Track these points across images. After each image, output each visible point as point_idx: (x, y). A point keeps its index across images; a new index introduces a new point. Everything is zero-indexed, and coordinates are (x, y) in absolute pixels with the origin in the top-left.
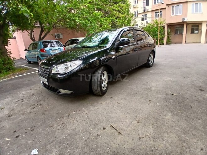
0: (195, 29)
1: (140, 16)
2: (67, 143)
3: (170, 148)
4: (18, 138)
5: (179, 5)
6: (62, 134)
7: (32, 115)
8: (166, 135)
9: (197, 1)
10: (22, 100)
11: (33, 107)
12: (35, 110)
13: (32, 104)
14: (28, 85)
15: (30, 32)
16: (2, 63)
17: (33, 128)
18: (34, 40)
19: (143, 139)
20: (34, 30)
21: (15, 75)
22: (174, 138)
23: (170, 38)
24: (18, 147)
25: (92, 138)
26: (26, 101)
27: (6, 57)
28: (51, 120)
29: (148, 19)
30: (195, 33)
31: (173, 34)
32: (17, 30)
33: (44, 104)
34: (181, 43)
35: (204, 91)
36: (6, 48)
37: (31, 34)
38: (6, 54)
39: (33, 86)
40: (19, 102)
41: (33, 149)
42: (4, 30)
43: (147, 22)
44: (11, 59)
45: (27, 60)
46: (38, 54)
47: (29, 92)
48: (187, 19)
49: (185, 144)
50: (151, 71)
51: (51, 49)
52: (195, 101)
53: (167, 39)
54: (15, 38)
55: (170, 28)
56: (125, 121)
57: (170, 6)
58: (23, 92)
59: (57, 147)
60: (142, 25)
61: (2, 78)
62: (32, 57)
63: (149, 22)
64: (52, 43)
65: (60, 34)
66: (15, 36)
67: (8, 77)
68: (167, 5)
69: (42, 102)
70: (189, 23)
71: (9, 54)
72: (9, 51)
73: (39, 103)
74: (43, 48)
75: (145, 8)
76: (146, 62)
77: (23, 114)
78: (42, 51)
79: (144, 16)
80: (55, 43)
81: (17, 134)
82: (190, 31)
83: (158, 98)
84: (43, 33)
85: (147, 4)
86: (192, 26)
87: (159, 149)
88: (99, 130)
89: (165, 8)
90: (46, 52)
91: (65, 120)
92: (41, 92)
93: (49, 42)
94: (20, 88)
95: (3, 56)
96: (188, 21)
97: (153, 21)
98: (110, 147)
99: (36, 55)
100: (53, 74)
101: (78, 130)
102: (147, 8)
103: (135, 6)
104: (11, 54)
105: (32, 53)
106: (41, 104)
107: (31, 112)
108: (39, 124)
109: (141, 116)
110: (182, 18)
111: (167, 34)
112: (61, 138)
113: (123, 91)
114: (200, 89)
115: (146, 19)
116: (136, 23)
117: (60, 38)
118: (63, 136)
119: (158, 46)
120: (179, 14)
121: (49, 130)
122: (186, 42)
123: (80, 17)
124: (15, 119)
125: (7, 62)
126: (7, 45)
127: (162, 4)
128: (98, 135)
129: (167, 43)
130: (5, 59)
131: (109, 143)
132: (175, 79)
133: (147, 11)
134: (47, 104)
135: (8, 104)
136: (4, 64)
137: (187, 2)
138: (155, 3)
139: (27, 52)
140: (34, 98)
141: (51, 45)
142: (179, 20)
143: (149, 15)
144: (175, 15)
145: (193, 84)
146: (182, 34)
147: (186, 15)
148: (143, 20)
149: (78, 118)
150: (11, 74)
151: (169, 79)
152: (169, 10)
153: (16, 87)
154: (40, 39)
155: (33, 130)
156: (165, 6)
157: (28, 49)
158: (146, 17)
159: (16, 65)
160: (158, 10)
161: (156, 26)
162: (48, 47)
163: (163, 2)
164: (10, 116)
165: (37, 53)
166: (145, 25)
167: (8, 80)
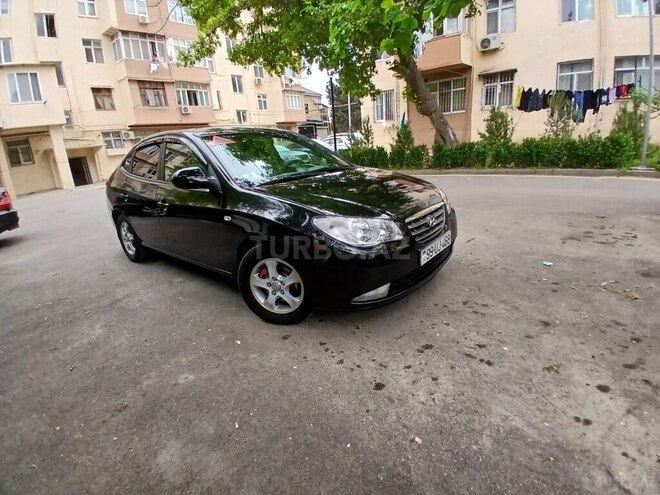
7: (505, 296)
9: (23, 65)
11: (481, 309)
30: (22, 163)
48: (3, 123)
77: (517, 308)
96: (5, 127)
106: (465, 303)
107: (502, 302)
124: (538, 310)
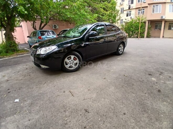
0: (172, 26)
1: (125, 13)
2: (37, 98)
3: (101, 107)
4: (9, 93)
5: (159, 5)
6: (37, 93)
7: (22, 81)
8: (103, 99)
10: (18, 72)
11: (25, 76)
12: (25, 78)
13: (24, 75)
14: (25, 62)
15: (32, 23)
16: (9, 45)
17: (20, 88)
18: (35, 29)
19: (86, 100)
20: (36, 21)
21: (18, 55)
22: (108, 102)
23: (150, 32)
24: (8, 98)
25: (54, 96)
26: (21, 73)
27: (13, 41)
28: (33, 84)
29: (131, 16)
30: (171, 29)
31: (153, 29)
32: (23, 21)
33: (32, 75)
34: (159, 37)
35: (151, 75)
36: (13, 34)
37: (33, 24)
38: (12, 38)
39: (28, 63)
40: (16, 73)
41: (16, 99)
42: (11, 21)
43: (131, 18)
44: (16, 43)
45: (29, 44)
46: (36, 41)
47: (24, 67)
48: (165, 17)
49: (113, 107)
50: (119, 58)
51: (46, 37)
52: (139, 82)
53: (147, 33)
54: (22, 27)
55: (150, 24)
56: (80, 89)
57: (151, 5)
58: (21, 67)
59: (31, 99)
60: (126, 20)
61: (8, 56)
62: (32, 42)
63: (132, 18)
64: (48, 32)
65: (56, 25)
66: (21, 25)
67: (12, 56)
68: (148, 4)
69: (31, 74)
70: (167, 20)
71: (15, 39)
72: (15, 37)
73: (29, 74)
74: (40, 36)
75: (130, 6)
76: (116, 51)
77: (16, 80)
78: (40, 38)
79: (129, 12)
80: (51, 33)
81: (9, 91)
82: (168, 28)
83: (112, 77)
84: (43, 24)
85: (132, 3)
86: (170, 24)
87: (93, 107)
88: (61, 93)
89: (147, 7)
90: (42, 39)
91: (41, 86)
92: (33, 67)
93: (46, 31)
94: (19, 64)
95: (10, 40)
96: (165, 19)
97: (136, 17)
98: (63, 102)
99: (35, 41)
100: (38, 54)
101: (47, 91)
102: (132, 5)
103: (122, 4)
104: (16, 39)
105: (33, 39)
106: (30, 75)
107: (22, 79)
108: (25, 86)
109: (92, 87)
110: (161, 16)
111: (148, 29)
112: (35, 95)
113: (89, 70)
114: (150, 73)
115: (130, 15)
116: (121, 18)
117: (56, 28)
118: (37, 94)
119: (139, 39)
120: (158, 13)
121: (29, 90)
122: (163, 37)
123: (71, 13)
124: (11, 82)
125: (12, 45)
126: (14, 33)
127: (144, 3)
128: (59, 95)
129: (147, 37)
130: (11, 42)
131: (63, 100)
132: (133, 65)
133: (132, 8)
134: (34, 75)
135: (8, 74)
136: (10, 46)
137: (165, 3)
138: (139, 2)
139: (29, 38)
140: (26, 71)
141: (48, 34)
142: (158, 18)
143: (133, 12)
144: (155, 13)
145: (146, 69)
146: (160, 29)
147: (164, 14)
148: (127, 16)
149: (50, 85)
150: (15, 54)
151: (129, 64)
152: (150, 8)
153: (17, 63)
154: (40, 29)
155: (20, 89)
156: (147, 5)
157: (30, 36)
158: (131, 13)
159: (20, 47)
160: (140, 8)
161: (138, 21)
162: (45, 35)
163: (145, 2)
164: (8, 81)
165: (36, 39)
166: (128, 21)
167: (12, 58)
